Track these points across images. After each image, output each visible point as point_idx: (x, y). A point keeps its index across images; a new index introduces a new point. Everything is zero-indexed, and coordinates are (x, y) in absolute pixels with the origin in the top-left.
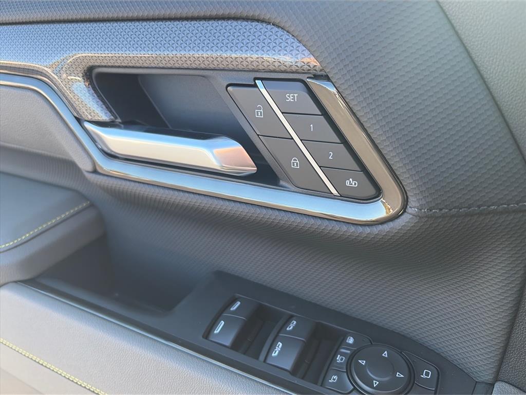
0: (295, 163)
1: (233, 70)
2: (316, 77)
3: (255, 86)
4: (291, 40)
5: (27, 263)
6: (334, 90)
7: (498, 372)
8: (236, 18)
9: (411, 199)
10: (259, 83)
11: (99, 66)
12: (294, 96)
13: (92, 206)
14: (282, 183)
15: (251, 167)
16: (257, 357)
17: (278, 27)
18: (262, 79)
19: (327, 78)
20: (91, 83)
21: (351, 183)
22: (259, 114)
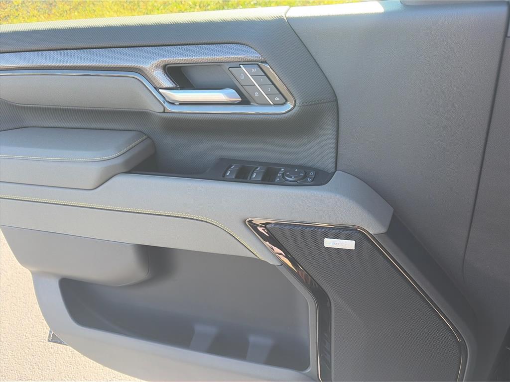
0: (257, 94)
1: (228, 62)
2: (262, 62)
3: (240, 67)
4: (253, 50)
5: (126, 163)
6: (269, 67)
7: (336, 166)
8: (232, 43)
9: (297, 102)
10: (241, 66)
11: (168, 64)
12: (255, 70)
13: (149, 137)
14: (252, 104)
15: (238, 99)
16: (247, 179)
17: (248, 46)
18: (243, 64)
19: (266, 62)
20: (165, 72)
21: (277, 99)
22: (242, 77)
